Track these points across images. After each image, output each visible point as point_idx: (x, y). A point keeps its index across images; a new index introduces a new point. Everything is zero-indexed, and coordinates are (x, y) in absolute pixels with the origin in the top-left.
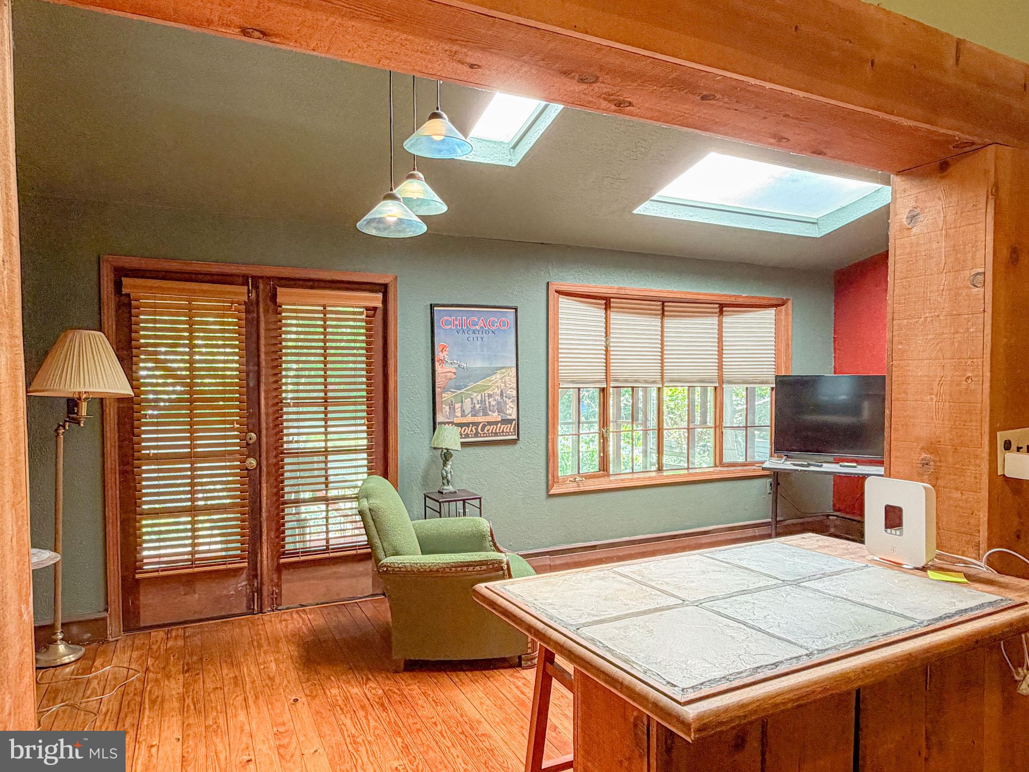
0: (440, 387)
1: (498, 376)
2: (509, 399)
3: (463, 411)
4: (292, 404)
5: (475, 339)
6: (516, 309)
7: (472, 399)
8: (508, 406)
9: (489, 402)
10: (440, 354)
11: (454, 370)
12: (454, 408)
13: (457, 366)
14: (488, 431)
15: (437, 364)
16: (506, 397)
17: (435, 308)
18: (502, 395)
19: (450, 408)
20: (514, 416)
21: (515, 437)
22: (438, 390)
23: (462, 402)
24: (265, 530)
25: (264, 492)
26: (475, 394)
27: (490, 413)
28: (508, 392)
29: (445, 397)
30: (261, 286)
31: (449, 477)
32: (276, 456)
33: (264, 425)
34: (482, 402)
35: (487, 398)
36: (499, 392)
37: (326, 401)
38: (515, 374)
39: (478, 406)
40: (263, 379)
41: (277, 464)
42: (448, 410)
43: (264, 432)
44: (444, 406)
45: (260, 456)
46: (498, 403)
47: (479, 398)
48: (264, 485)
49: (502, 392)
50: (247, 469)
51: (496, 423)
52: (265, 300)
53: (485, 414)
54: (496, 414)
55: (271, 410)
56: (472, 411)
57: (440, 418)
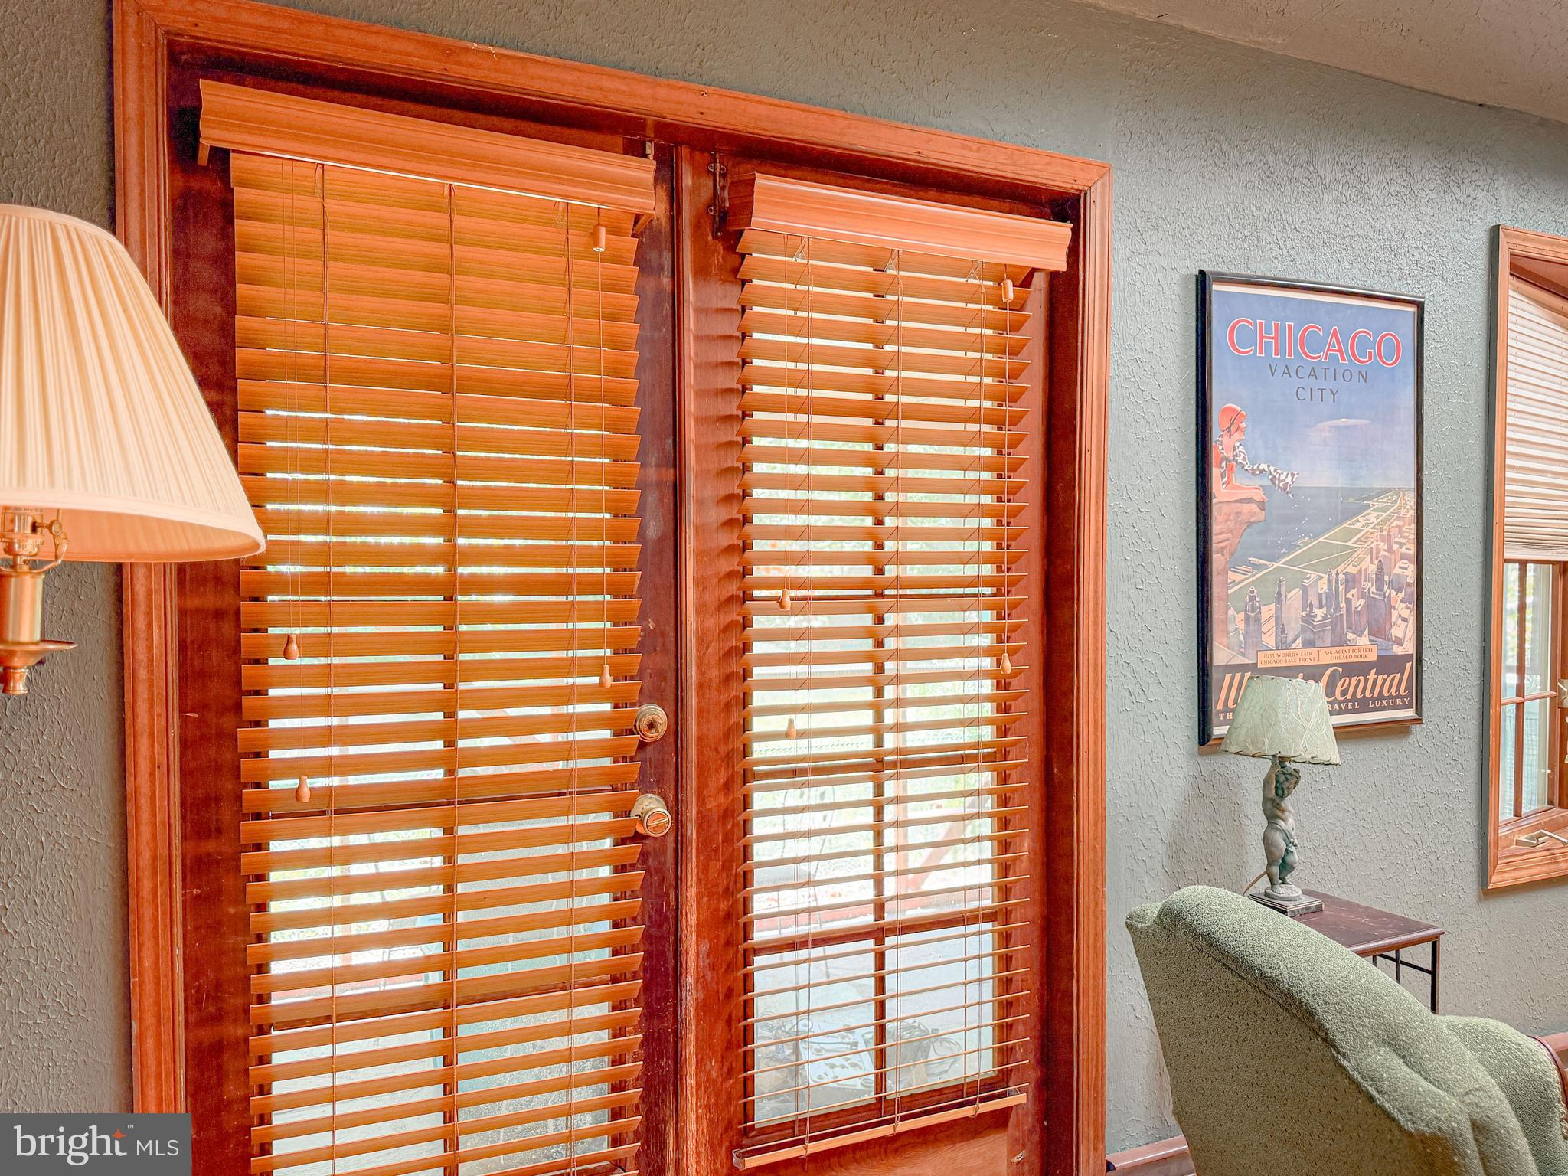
0: (1222, 550)
1: (1372, 517)
2: (1399, 590)
3: (1281, 630)
4: (788, 602)
5: (1317, 394)
6: (1420, 306)
7: (1305, 590)
8: (1395, 615)
9: (1348, 601)
10: (1225, 440)
11: (1259, 496)
12: (1258, 620)
13: (1267, 482)
14: (1344, 693)
15: (1215, 472)
16: (1391, 584)
17: (1216, 287)
18: (1379, 580)
19: (1247, 620)
20: (1409, 648)
21: (1410, 713)
22: (1217, 560)
23: (1278, 599)
24: (690, 1052)
25: (691, 917)
26: (1314, 575)
27: (1350, 636)
28: (1397, 570)
29: (1228, 583)
30: (687, 180)
31: (1296, 857)
32: (727, 786)
33: (691, 674)
34: (1331, 599)
35: (1342, 588)
36: (1372, 569)
37: (880, 595)
38: (1413, 513)
39: (1319, 613)
40: (691, 513)
41: (727, 814)
42: (1242, 626)
43: (692, 700)
44: (1231, 612)
45: (678, 785)
46: (1371, 604)
47: (1323, 588)
48: (691, 892)
49: (1380, 568)
50: (638, 837)
51: (1361, 669)
52: (697, 227)
53: (1340, 641)
54: (1364, 640)
55: (713, 623)
56: (1303, 630)
57: (1220, 655)
